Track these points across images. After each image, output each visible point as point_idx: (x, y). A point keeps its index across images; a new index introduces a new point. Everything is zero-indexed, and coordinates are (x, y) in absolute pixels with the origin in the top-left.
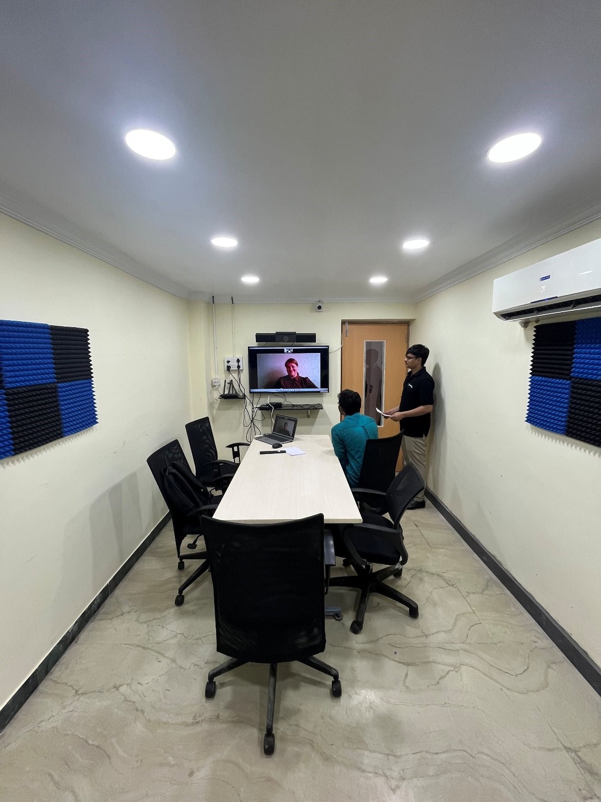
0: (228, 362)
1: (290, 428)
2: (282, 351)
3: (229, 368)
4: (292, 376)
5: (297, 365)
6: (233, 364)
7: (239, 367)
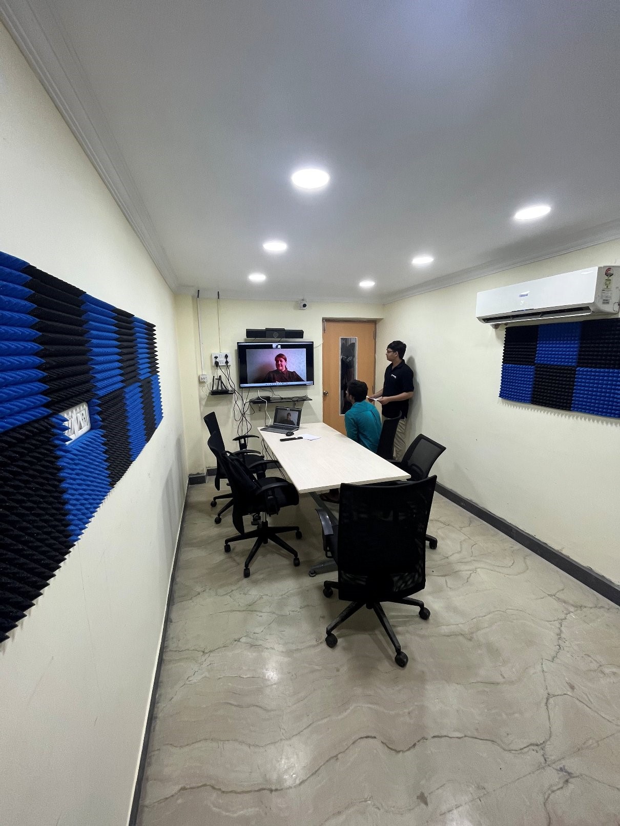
0: (216, 358)
1: (294, 417)
2: (270, 347)
3: (217, 364)
4: (281, 370)
5: (286, 360)
6: (221, 359)
7: (227, 362)
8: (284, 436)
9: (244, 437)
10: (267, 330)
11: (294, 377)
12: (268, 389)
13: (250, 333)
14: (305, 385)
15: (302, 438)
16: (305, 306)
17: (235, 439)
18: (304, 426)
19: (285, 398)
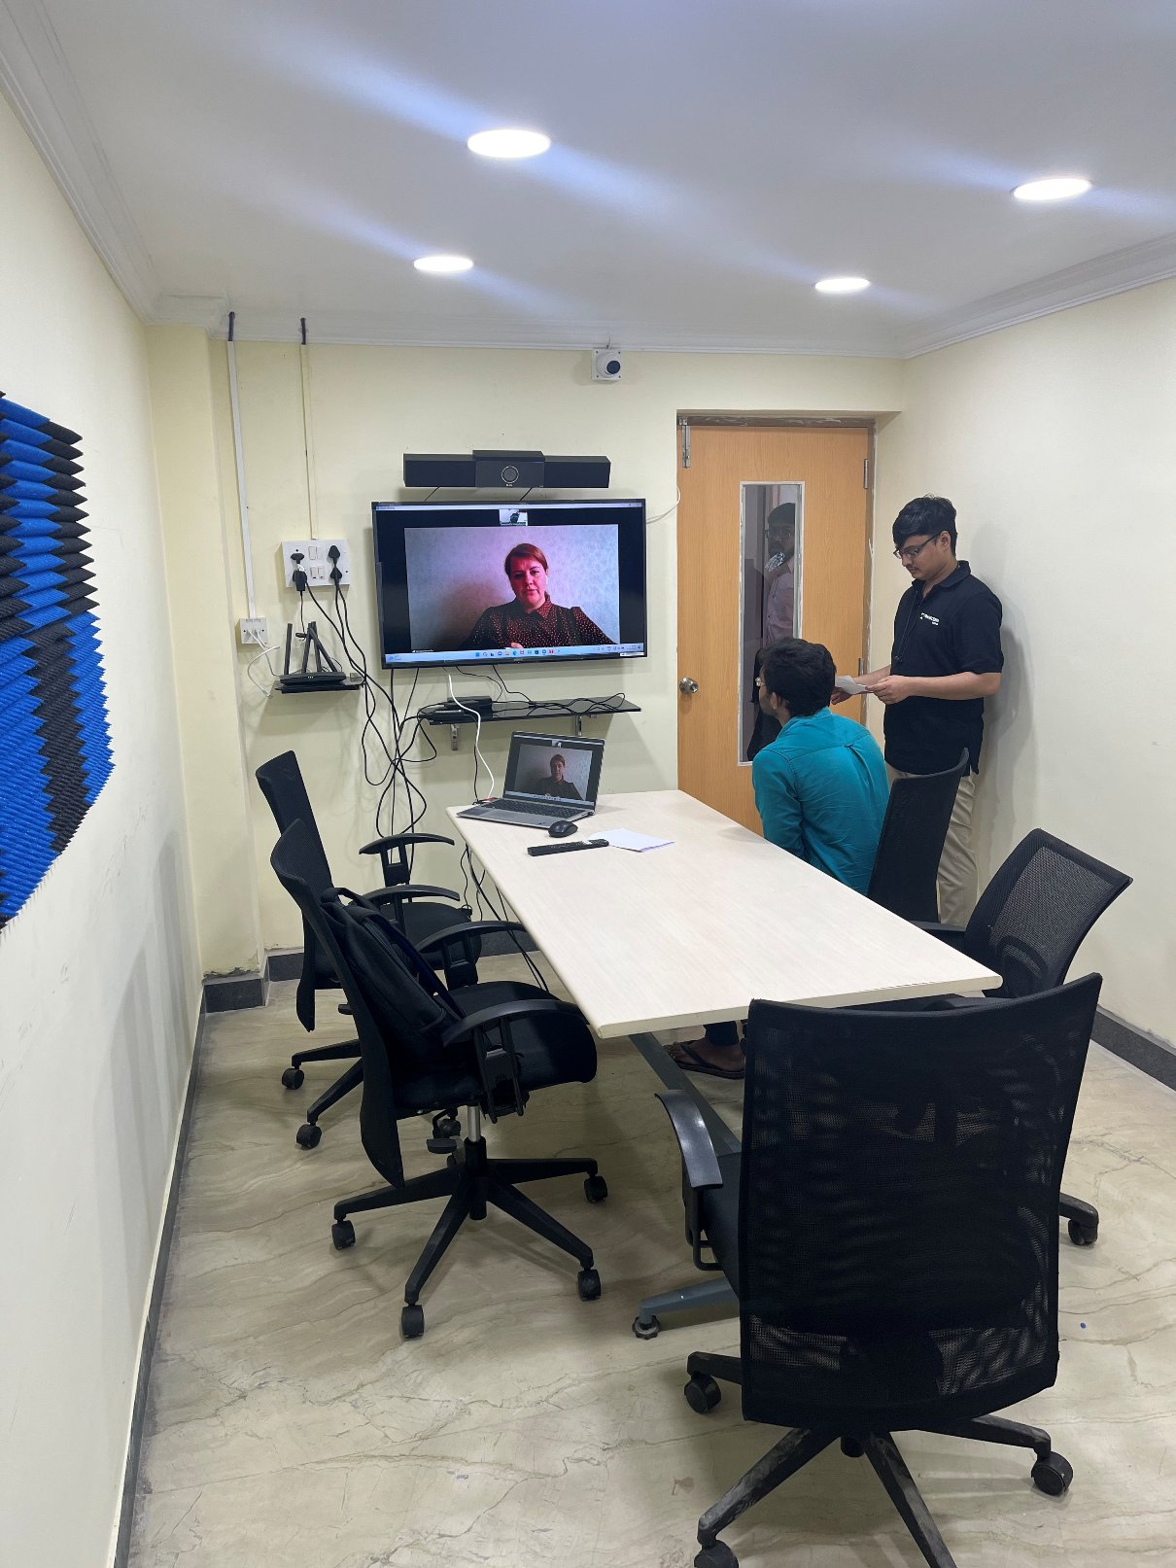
0: (297, 558)
1: (576, 767)
2: (491, 519)
3: (300, 580)
4: (532, 605)
5: (546, 567)
6: (315, 564)
7: (336, 575)
8: (542, 838)
9: (401, 841)
10: (479, 456)
11: (576, 627)
12: (487, 670)
13: (418, 470)
14: (616, 656)
15: (606, 844)
16: (614, 367)
17: (369, 850)
18: (613, 804)
19: (545, 705)
